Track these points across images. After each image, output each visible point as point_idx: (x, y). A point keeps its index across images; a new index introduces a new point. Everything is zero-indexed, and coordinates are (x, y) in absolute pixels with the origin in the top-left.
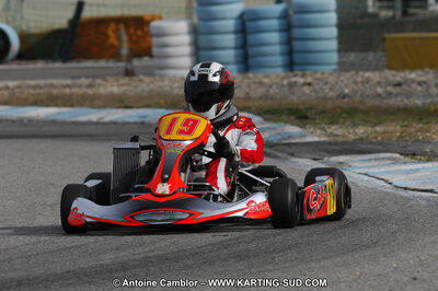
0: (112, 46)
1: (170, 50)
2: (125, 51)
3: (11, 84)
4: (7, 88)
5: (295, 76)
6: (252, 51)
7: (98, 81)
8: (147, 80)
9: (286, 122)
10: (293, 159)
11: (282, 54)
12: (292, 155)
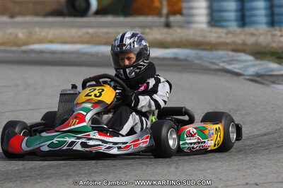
0: (156, 8)
1: (195, 12)
2: (165, 11)
3: (91, 31)
4: (88, 33)
5: (275, 30)
6: (247, 13)
7: (147, 30)
8: (179, 30)
9: (269, 60)
10: (274, 85)
11: (266, 16)
12: (274, 82)
